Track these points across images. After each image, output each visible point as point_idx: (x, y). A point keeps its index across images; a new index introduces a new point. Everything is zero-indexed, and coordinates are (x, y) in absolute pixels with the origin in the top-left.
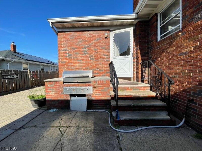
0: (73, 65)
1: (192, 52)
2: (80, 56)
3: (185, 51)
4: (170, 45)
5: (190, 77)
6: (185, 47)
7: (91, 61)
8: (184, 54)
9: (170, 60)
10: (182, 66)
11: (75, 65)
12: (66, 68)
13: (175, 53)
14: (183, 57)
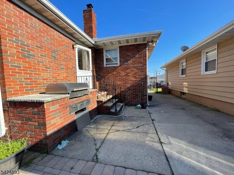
0: (38, 74)
1: (123, 76)
2: (48, 62)
3: (121, 75)
4: (114, 71)
5: (123, 86)
6: (121, 73)
7: (61, 70)
8: (121, 76)
9: (114, 78)
10: (120, 81)
11: (41, 74)
12: (25, 79)
13: (117, 75)
14: (120, 77)
